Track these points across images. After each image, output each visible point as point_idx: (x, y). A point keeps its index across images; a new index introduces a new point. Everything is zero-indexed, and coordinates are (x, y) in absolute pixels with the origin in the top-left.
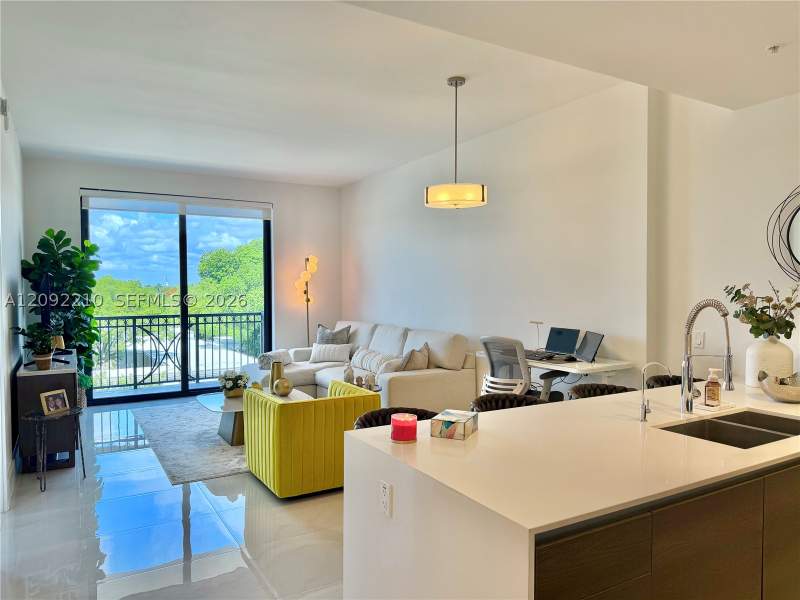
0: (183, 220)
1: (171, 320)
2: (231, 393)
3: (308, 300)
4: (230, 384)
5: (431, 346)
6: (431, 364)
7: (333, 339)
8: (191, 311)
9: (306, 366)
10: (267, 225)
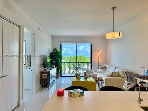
0: (76, 45)
1: (74, 63)
2: (77, 77)
3: (99, 60)
4: (76, 76)
5: (119, 72)
6: (119, 76)
7: (102, 68)
8: (77, 62)
9: (95, 73)
10: (91, 45)
